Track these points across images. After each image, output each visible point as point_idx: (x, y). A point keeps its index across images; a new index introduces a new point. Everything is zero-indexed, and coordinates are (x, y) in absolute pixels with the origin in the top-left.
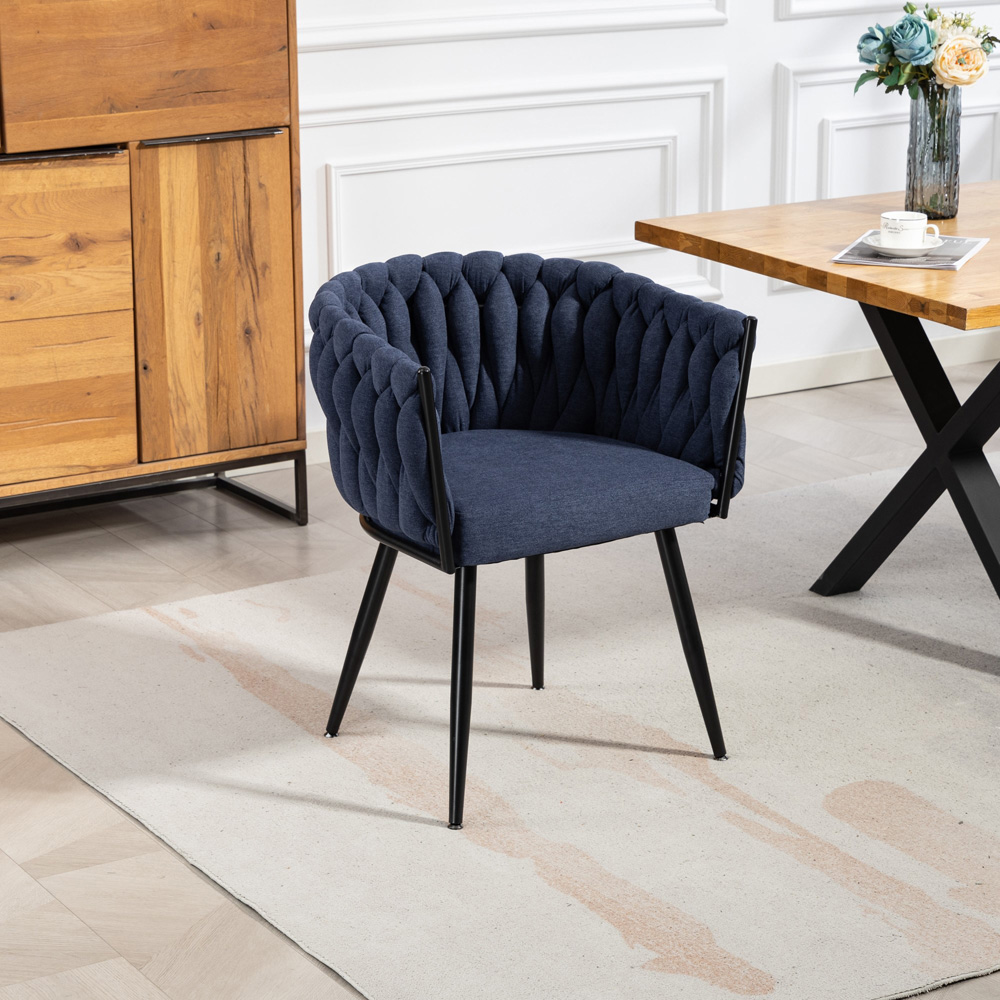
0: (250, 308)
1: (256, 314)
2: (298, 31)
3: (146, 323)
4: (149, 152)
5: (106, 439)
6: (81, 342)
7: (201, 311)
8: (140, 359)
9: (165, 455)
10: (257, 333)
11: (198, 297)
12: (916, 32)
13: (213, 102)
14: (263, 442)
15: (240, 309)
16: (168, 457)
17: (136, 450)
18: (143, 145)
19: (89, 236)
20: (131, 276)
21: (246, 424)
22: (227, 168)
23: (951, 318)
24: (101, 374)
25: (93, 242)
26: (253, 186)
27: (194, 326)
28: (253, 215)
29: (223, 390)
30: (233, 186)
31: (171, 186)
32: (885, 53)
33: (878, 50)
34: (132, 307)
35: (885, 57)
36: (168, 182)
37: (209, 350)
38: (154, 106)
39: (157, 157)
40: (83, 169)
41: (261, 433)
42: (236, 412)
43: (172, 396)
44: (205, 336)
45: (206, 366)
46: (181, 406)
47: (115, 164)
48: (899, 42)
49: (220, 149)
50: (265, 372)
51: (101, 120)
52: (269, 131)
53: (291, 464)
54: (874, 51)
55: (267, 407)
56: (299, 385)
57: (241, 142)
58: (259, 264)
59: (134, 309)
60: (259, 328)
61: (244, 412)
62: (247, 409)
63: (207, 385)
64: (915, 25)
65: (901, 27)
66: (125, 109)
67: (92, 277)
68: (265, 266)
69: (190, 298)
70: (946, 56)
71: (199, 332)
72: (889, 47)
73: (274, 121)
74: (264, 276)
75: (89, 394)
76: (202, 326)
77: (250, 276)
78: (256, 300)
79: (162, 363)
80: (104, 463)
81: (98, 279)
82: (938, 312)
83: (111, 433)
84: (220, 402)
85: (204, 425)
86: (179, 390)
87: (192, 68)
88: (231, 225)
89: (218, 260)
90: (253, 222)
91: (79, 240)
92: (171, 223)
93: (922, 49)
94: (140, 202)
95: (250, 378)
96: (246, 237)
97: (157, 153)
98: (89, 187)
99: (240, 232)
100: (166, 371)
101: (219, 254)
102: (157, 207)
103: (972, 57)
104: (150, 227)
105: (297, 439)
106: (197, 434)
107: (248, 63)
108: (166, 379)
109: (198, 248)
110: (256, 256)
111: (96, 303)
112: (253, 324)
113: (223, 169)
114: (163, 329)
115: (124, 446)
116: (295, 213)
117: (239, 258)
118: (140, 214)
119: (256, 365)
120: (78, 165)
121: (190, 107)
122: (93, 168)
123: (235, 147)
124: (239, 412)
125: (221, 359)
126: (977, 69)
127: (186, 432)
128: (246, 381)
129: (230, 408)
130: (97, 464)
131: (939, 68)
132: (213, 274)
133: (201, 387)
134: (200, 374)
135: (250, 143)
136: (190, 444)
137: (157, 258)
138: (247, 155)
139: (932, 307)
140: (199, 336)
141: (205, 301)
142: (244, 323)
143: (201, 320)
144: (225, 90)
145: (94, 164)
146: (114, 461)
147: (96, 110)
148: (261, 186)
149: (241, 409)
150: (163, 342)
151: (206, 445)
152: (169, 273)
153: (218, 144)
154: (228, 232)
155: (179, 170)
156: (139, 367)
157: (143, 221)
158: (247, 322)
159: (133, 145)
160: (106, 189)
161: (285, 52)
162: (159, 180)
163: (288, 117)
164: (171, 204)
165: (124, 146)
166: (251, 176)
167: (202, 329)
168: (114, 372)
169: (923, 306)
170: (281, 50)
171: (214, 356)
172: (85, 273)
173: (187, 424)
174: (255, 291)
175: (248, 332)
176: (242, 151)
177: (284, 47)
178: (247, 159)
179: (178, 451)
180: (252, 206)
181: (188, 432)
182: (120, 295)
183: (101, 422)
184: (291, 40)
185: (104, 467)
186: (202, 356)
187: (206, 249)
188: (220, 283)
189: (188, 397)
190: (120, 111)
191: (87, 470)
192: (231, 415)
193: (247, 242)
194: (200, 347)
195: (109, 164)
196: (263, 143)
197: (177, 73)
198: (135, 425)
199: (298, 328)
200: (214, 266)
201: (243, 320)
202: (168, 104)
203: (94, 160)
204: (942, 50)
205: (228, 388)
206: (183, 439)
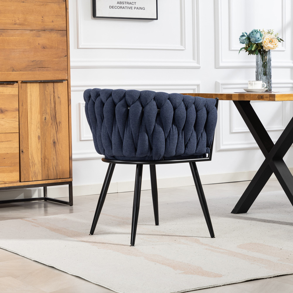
0: (55, 135)
1: (57, 137)
2: (70, 62)
3: (23, 137)
4: (24, 84)
5: (9, 173)
6: (2, 142)
7: (40, 135)
8: (21, 149)
9: (28, 180)
10: (57, 143)
11: (39, 131)
12: (256, 33)
13: (44, 71)
14: (59, 178)
15: (52, 136)
16: (29, 181)
17: (19, 177)
18: (23, 82)
19: (5, 109)
20: (18, 122)
21: (54, 172)
22: (48, 91)
23: (271, 98)
24: (8, 152)
25: (7, 111)
26: (56, 98)
27: (38, 140)
28: (56, 106)
29: (46, 160)
30: (50, 97)
31: (31, 95)
32: (248, 40)
33: (245, 39)
34: (18, 132)
35: (247, 41)
36: (30, 94)
37: (42, 147)
38: (26, 71)
39: (27, 87)
40: (4, 88)
41: (58, 175)
42: (50, 168)
43: (30, 161)
44: (41, 143)
45: (41, 152)
46: (33, 164)
47: (14, 87)
48: (252, 36)
49: (46, 86)
50: (60, 156)
51: (10, 73)
52: (61, 81)
53: (68, 185)
54: (244, 39)
55: (60, 167)
56: (70, 160)
57: (53, 83)
58: (58, 121)
59: (19, 133)
60: (58, 142)
61: (53, 168)
62: (54, 167)
63: (41, 159)
64: (256, 31)
65: (252, 32)
66: (17, 71)
67: (6, 122)
68: (60, 123)
69: (37, 131)
70: (266, 41)
71: (39, 142)
72: (249, 38)
73: (63, 78)
74: (59, 125)
75: (4, 158)
76: (40, 140)
77: (55, 125)
78: (57, 132)
79: (28, 151)
80: (9, 181)
81: (8, 122)
82: (267, 97)
83: (11, 172)
84: (45, 164)
85: (40, 171)
86: (33, 159)
87: (38, 60)
88: (49, 109)
89: (45, 119)
90: (56, 108)
91: (2, 110)
92: (31, 107)
93: (259, 38)
94: (21, 100)
95: (55, 157)
96: (54, 113)
97: (27, 85)
98: (6, 94)
99: (52, 111)
100: (29, 153)
101: (45, 118)
102: (27, 102)
103: (274, 41)
104: (24, 108)
105: (69, 178)
106: (38, 174)
107: (55, 59)
108: (29, 156)
109: (39, 115)
110: (57, 119)
111: (7, 130)
112: (56, 140)
113: (47, 91)
114: (28, 140)
115: (15, 176)
116: (69, 107)
117: (52, 119)
118: (21, 103)
119: (57, 153)
120: (3, 87)
121: (37, 72)
122: (7, 88)
123: (51, 85)
124: (51, 168)
125: (46, 150)
126: (275, 45)
127: (35, 173)
128: (54, 158)
129: (49, 166)
130: (7, 181)
131: (264, 44)
132: (43, 123)
133: (40, 159)
134: (39, 155)
135: (55, 84)
136: (36, 177)
137: (27, 118)
138: (55, 88)
139: (264, 96)
140: (39, 143)
141: (41, 132)
142: (53, 140)
143: (40, 138)
144: (48, 68)
145: (7, 87)
146: (12, 181)
147: (8, 70)
148: (59, 97)
149: (52, 167)
150: (28, 144)
151: (41, 178)
152: (30, 122)
153: (46, 84)
154: (48, 111)
155: (34, 91)
156: (20, 152)
157: (22, 106)
158: (54, 139)
159: (19, 82)
160: (11, 95)
161: (66, 57)
162: (27, 94)
163: (67, 77)
164: (31, 101)
165: (17, 82)
166: (56, 94)
167: (40, 141)
168: (12, 152)
169: (262, 97)
170: (65, 57)
171: (44, 149)
172: (4, 120)
173: (35, 170)
174: (57, 130)
175: (54, 143)
176: (53, 86)
177: (66, 56)
178: (55, 89)
179: (32, 179)
180: (56, 103)
181: (36, 173)
182: (15, 128)
183: (8, 168)
184: (68, 54)
185: (9, 182)
186: (40, 149)
187: (42, 116)
188: (46, 127)
189: (35, 162)
190: (15, 71)
191: (4, 183)
192: (49, 169)
193: (54, 115)
194: (39, 147)
195: (12, 87)
196: (59, 84)
197: (33, 61)
198: (19, 169)
199: (70, 142)
200: (44, 121)
201: (53, 139)
202: (30, 70)
203: (7, 85)
204: (265, 40)
205: (48, 160)
206: (34, 175)
